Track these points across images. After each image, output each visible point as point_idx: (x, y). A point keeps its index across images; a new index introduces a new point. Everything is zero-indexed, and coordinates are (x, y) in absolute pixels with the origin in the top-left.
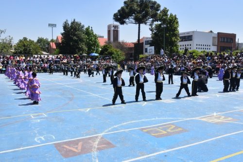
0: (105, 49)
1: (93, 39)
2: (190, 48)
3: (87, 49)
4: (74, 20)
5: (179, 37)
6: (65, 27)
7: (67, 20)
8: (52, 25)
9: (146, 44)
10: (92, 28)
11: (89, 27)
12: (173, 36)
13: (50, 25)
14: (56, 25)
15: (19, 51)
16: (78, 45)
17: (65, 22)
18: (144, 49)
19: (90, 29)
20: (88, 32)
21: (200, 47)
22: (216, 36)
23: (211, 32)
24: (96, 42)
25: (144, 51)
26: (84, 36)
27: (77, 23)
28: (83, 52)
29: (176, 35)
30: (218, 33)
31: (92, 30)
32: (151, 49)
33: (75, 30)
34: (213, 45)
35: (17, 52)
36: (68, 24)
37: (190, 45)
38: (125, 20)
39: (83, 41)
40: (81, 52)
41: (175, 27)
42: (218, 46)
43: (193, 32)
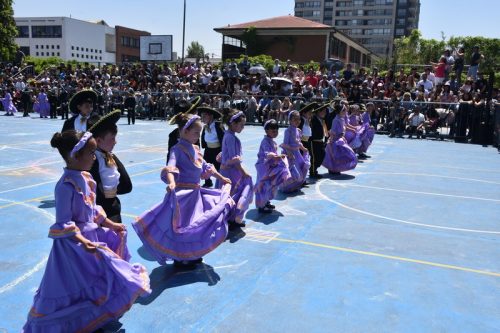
2: (58, 54)
5: (13, 24)
21: (80, 52)
22: (113, 33)
23: (103, 23)
29: (6, 21)
30: (117, 28)
34: (108, 51)
37: (58, 47)
42: (117, 53)
43: (63, 19)
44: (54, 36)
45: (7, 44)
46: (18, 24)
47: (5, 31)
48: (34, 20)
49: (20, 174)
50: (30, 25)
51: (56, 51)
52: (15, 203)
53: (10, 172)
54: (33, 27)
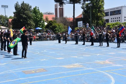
0: (50, 23)
1: (40, 16)
3: (34, 24)
4: (23, 2)
5: (104, 12)
6: (16, 8)
7: (17, 2)
8: (5, 7)
10: (38, 8)
11: (36, 7)
12: (99, 13)
13: (2, 6)
14: (8, 6)
16: (27, 21)
17: (16, 4)
19: (37, 8)
20: (35, 11)
26: (32, 14)
27: (25, 4)
28: (31, 27)
29: (101, 12)
31: (38, 9)
32: (80, 23)
33: (24, 9)
36: (19, 5)
38: (63, 1)
39: (31, 18)
40: (30, 27)
41: (101, 5)
44: (118, 14)
45: (101, 19)
46: (105, 12)
47: (101, 15)
48: (111, 9)
49: (102, 63)
50: (109, 11)
51: (118, 19)
52: (100, 71)
53: (99, 62)
54: (110, 12)
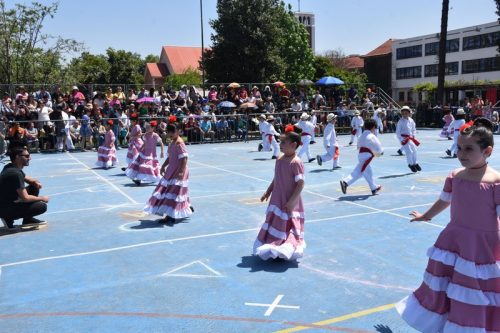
9: (398, 58)
15: (98, 75)
18: (394, 71)
24: (303, 47)
25: (394, 76)
35: (90, 78)
